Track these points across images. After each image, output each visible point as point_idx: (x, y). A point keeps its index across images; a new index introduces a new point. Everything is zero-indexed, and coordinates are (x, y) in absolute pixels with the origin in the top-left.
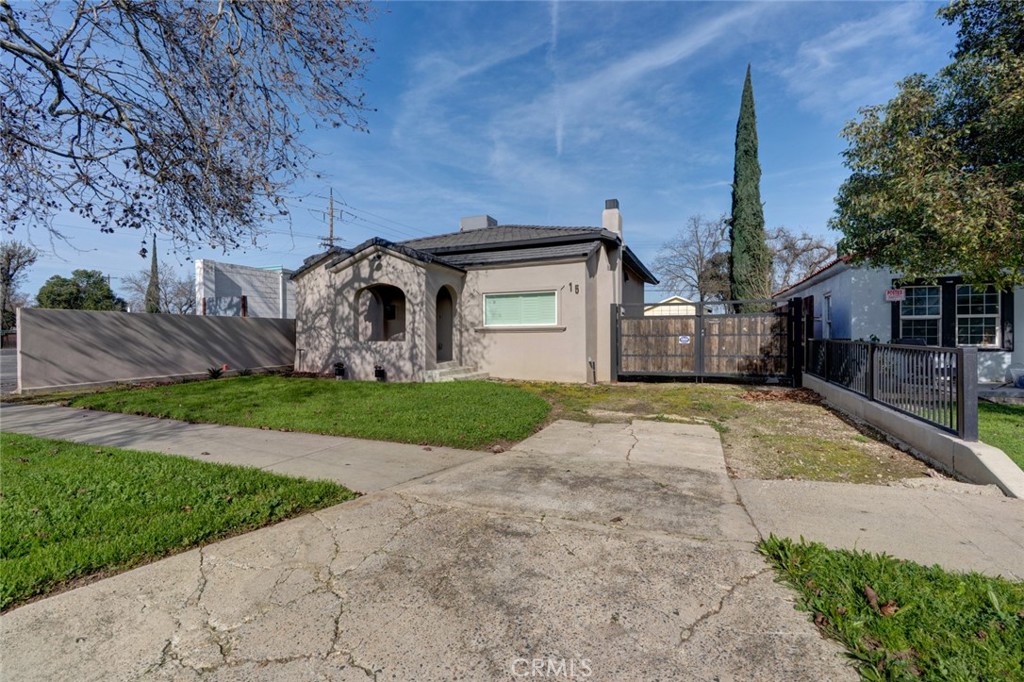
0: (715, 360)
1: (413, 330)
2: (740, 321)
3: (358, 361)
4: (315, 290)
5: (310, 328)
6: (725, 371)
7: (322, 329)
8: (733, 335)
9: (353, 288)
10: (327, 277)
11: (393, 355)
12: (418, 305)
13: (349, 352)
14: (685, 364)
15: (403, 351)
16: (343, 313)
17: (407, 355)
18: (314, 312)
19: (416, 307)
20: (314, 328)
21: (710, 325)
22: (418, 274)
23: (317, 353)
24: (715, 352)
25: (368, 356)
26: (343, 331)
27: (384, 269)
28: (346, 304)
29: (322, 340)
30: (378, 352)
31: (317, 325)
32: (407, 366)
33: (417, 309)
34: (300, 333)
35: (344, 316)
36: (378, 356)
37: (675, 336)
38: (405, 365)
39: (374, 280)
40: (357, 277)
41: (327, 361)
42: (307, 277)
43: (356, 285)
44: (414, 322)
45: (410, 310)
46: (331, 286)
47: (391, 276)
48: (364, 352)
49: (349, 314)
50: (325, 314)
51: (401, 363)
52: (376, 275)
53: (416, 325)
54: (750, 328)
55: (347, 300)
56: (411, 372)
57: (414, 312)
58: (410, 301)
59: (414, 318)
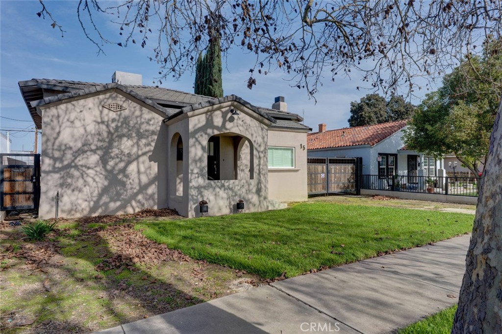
0: (333, 185)
1: (259, 170)
2: (341, 167)
3: (212, 198)
4: (78, 123)
5: (69, 166)
6: (336, 190)
7: (89, 168)
8: (339, 173)
9: (206, 133)
10: (97, 113)
11: (244, 190)
12: (262, 152)
13: (202, 190)
14: (323, 188)
15: (251, 187)
16: (196, 154)
17: (254, 190)
18: (75, 149)
19: (260, 154)
20: (76, 167)
21: (331, 169)
22: (262, 129)
23: (80, 195)
24: (333, 182)
25: (222, 193)
26: (196, 171)
27: (235, 121)
28: (199, 147)
29: (89, 180)
30: (231, 189)
31: (80, 163)
32: (255, 199)
33: (262, 155)
34: (48, 173)
35: (197, 158)
36: (230, 192)
37: (320, 174)
38: (252, 198)
39: (227, 129)
40: (210, 123)
41: (97, 203)
42: (63, 107)
43: (210, 131)
44: (259, 165)
45: (256, 156)
46: (103, 122)
47: (241, 128)
48: (218, 190)
49: (202, 155)
50: (94, 152)
51: (250, 196)
52: (229, 125)
53: (261, 167)
54: (344, 171)
55: (200, 143)
56: (257, 203)
57: (260, 157)
58: (256, 149)
59: (259, 162)
